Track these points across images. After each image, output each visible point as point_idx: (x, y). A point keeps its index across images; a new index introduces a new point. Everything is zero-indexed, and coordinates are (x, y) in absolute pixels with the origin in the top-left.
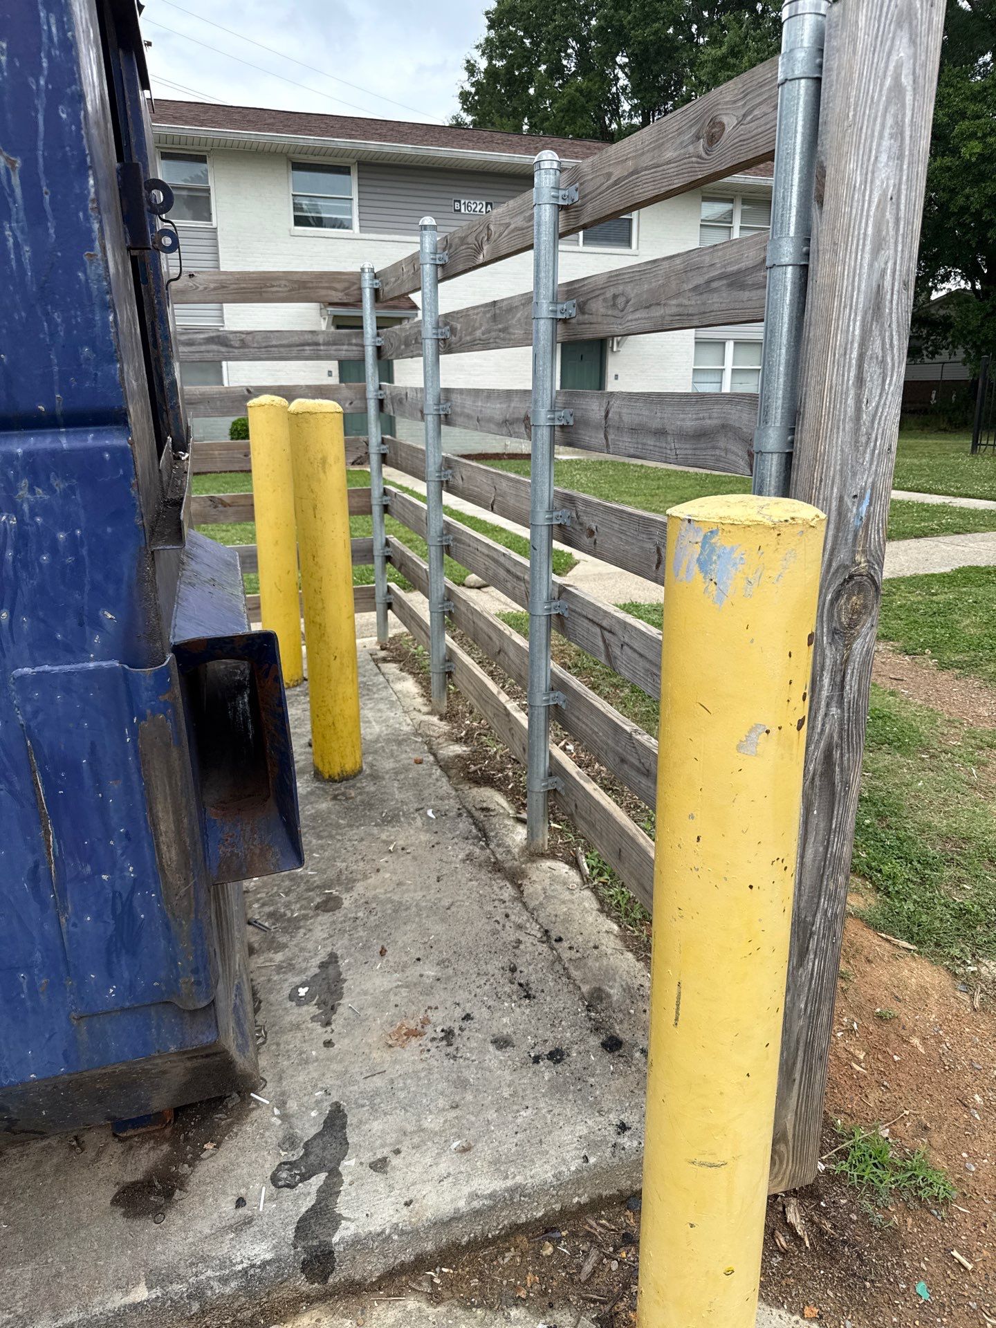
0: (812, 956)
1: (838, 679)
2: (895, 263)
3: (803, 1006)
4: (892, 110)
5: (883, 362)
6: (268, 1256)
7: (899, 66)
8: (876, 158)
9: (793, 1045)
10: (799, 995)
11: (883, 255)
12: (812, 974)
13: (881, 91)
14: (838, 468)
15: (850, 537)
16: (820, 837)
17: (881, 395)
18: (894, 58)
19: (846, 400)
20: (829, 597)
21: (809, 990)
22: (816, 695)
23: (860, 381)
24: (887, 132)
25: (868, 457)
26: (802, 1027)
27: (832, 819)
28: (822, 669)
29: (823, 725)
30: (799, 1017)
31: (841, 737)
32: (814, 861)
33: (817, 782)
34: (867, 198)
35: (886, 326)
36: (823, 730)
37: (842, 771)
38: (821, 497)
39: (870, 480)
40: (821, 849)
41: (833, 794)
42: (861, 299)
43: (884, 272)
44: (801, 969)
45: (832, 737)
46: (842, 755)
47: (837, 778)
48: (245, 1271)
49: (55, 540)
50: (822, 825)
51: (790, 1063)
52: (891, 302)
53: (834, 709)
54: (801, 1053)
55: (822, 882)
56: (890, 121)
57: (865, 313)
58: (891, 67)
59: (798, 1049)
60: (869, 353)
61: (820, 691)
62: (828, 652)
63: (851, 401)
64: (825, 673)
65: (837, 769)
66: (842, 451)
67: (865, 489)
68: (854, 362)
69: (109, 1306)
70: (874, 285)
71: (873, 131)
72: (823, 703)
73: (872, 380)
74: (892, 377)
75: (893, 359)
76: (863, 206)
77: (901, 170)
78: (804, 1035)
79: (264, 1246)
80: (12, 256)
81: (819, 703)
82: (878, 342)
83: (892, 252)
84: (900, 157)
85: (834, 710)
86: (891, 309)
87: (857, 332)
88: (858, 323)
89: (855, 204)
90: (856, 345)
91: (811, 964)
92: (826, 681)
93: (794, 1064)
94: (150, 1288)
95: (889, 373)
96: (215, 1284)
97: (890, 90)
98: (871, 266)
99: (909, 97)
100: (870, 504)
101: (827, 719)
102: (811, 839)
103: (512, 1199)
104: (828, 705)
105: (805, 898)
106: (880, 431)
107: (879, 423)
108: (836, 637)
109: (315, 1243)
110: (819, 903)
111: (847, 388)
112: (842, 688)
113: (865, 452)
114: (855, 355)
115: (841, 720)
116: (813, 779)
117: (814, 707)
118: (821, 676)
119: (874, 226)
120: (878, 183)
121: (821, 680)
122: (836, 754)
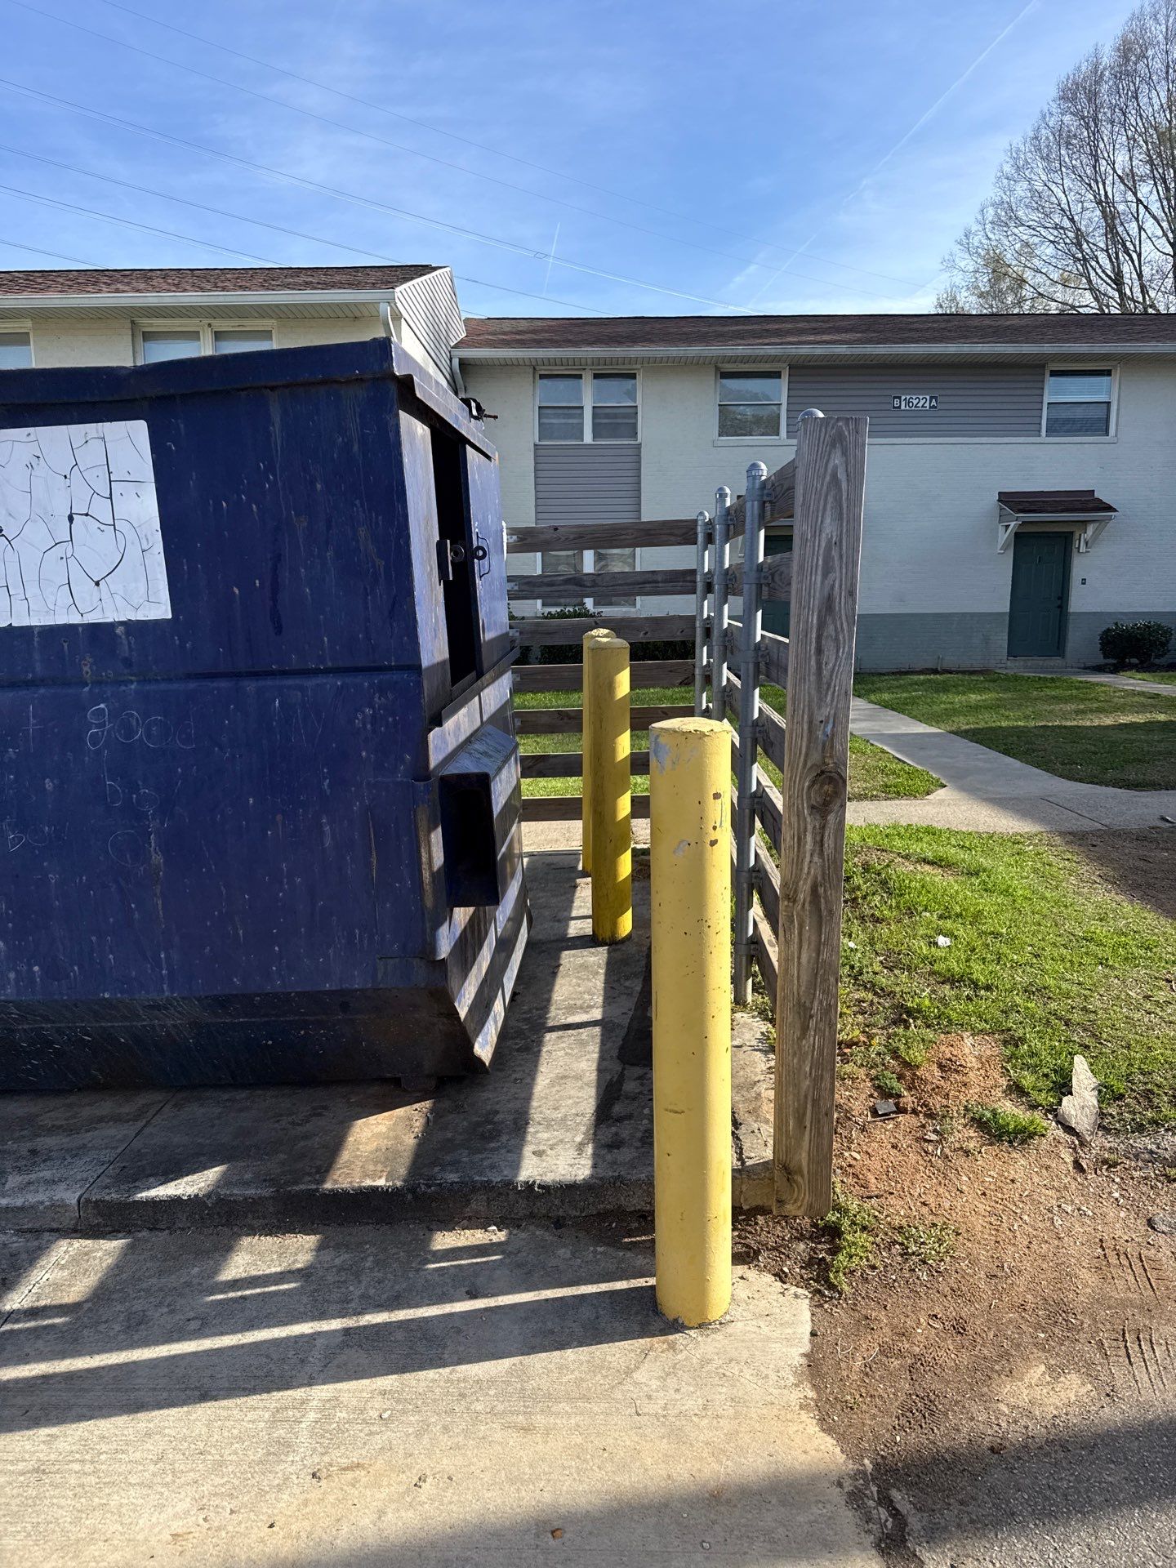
0: (813, 1033)
1: (818, 839)
2: (841, 580)
3: (808, 1069)
4: (832, 493)
5: (837, 639)
7: (836, 468)
8: (822, 522)
9: (802, 1097)
10: (804, 1062)
11: (831, 576)
12: (814, 1047)
13: (822, 484)
14: (806, 703)
15: (820, 748)
16: (812, 946)
17: (836, 659)
18: (831, 466)
19: (809, 662)
20: (807, 784)
21: (812, 1057)
23: (819, 651)
24: (829, 506)
25: (829, 698)
26: (809, 1086)
27: (820, 936)
28: (805, 831)
29: (809, 868)
30: (806, 1078)
31: (824, 879)
32: (809, 962)
33: (807, 905)
34: (817, 544)
35: (837, 618)
36: (809, 873)
37: (826, 901)
39: (832, 712)
40: (814, 955)
41: (820, 917)
42: (817, 602)
43: (832, 587)
44: (804, 1042)
45: (817, 878)
46: (825, 891)
47: (823, 906)
50: (813, 938)
51: (801, 1111)
52: (840, 603)
55: (816, 979)
56: (830, 499)
57: (820, 612)
58: (829, 471)
59: (806, 1103)
60: (825, 634)
62: (809, 819)
63: (813, 663)
64: (808, 834)
65: (822, 900)
66: (809, 693)
67: (828, 717)
68: (814, 640)
70: (826, 594)
71: (818, 507)
72: (808, 855)
73: (829, 650)
74: (844, 648)
75: (844, 637)
76: (814, 549)
77: (841, 526)
78: (811, 1094)
81: (805, 853)
82: (832, 627)
83: (838, 574)
84: (841, 519)
85: (816, 859)
86: (840, 608)
87: (815, 622)
88: (815, 617)
89: (808, 549)
90: (815, 630)
91: (812, 1038)
92: (809, 838)
93: (804, 1114)
95: (842, 646)
97: (829, 483)
98: (822, 582)
99: (844, 485)
100: (834, 726)
101: (812, 865)
102: (805, 946)
104: (812, 855)
105: (803, 988)
106: (838, 681)
107: (836, 676)
108: (815, 811)
110: (814, 994)
111: (810, 656)
112: (822, 845)
113: (827, 693)
114: (814, 635)
115: (823, 867)
116: (804, 904)
117: (801, 856)
118: (805, 835)
119: (824, 561)
120: (824, 535)
121: (805, 838)
122: (821, 890)
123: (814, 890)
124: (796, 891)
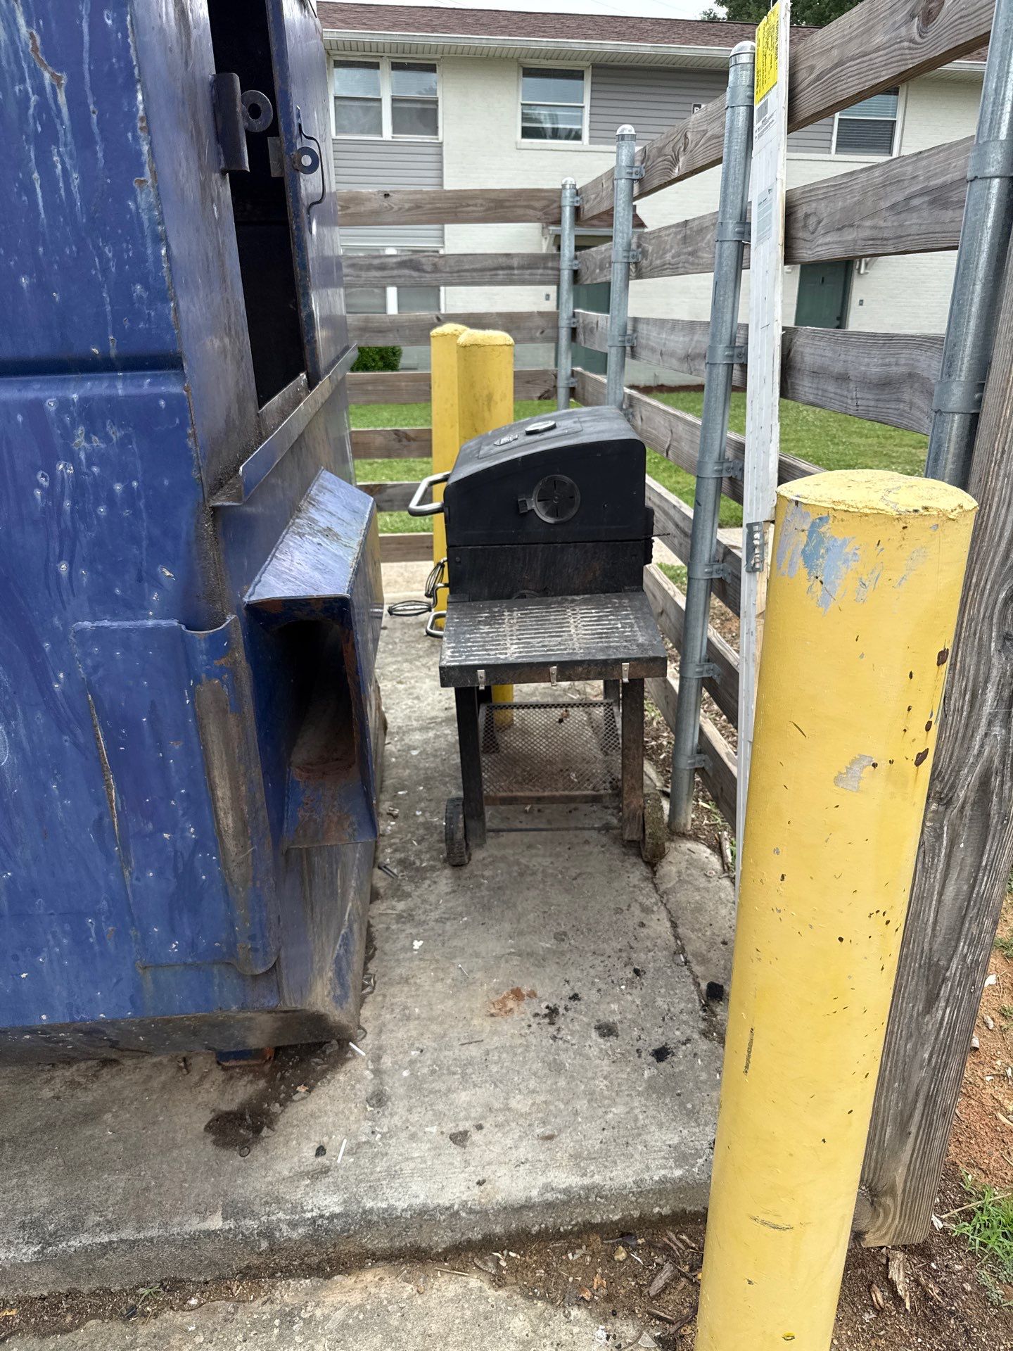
0: (943, 1004)
1: (1006, 694)
3: (926, 1056)
6: (338, 1210)
9: (911, 1096)
10: (923, 1044)
12: (941, 1024)
16: (965, 874)
20: (1002, 595)
21: (936, 1039)
22: (976, 711)
26: (924, 1078)
27: (982, 856)
28: (986, 681)
29: (982, 746)
30: (921, 1068)
31: (1003, 763)
32: (955, 899)
33: (968, 811)
36: (980, 753)
37: (1000, 800)
38: (1002, 473)
40: (965, 887)
41: (986, 827)
44: (927, 1018)
45: (991, 761)
46: (1002, 783)
47: (994, 809)
48: (314, 1220)
49: (112, 491)
50: (969, 861)
51: (906, 1114)
53: (998, 728)
54: (920, 1106)
55: (962, 924)
59: (916, 1102)
61: (981, 706)
62: (995, 661)
64: (990, 686)
65: (995, 799)
69: (187, 1228)
72: (984, 721)
78: (925, 1088)
79: (335, 1199)
80: (61, 184)
81: (979, 719)
85: (997, 730)
91: (940, 1012)
92: (990, 695)
93: (911, 1116)
94: (225, 1219)
96: (284, 1227)
101: (987, 741)
102: (954, 875)
103: (587, 1198)
104: (990, 724)
105: (939, 940)
108: (1008, 643)
109: (384, 1205)
110: (956, 947)
115: (1006, 742)
116: (963, 807)
117: (971, 725)
118: (985, 688)
121: (984, 693)
122: (995, 782)
123: (984, 782)
124: (953, 787)
